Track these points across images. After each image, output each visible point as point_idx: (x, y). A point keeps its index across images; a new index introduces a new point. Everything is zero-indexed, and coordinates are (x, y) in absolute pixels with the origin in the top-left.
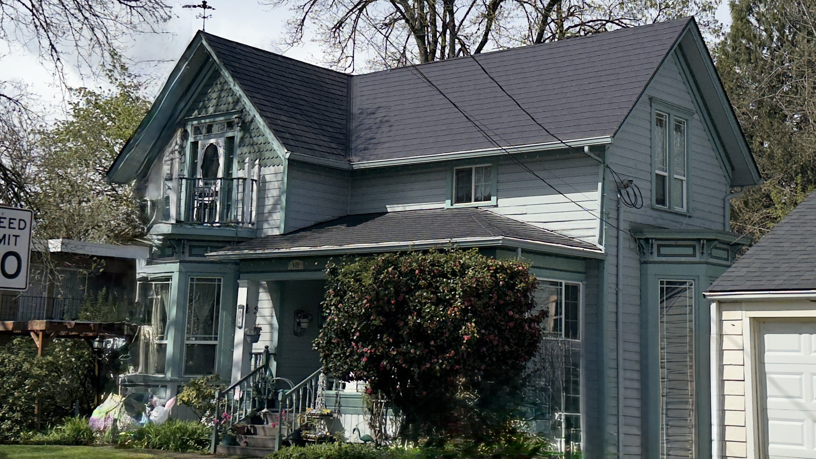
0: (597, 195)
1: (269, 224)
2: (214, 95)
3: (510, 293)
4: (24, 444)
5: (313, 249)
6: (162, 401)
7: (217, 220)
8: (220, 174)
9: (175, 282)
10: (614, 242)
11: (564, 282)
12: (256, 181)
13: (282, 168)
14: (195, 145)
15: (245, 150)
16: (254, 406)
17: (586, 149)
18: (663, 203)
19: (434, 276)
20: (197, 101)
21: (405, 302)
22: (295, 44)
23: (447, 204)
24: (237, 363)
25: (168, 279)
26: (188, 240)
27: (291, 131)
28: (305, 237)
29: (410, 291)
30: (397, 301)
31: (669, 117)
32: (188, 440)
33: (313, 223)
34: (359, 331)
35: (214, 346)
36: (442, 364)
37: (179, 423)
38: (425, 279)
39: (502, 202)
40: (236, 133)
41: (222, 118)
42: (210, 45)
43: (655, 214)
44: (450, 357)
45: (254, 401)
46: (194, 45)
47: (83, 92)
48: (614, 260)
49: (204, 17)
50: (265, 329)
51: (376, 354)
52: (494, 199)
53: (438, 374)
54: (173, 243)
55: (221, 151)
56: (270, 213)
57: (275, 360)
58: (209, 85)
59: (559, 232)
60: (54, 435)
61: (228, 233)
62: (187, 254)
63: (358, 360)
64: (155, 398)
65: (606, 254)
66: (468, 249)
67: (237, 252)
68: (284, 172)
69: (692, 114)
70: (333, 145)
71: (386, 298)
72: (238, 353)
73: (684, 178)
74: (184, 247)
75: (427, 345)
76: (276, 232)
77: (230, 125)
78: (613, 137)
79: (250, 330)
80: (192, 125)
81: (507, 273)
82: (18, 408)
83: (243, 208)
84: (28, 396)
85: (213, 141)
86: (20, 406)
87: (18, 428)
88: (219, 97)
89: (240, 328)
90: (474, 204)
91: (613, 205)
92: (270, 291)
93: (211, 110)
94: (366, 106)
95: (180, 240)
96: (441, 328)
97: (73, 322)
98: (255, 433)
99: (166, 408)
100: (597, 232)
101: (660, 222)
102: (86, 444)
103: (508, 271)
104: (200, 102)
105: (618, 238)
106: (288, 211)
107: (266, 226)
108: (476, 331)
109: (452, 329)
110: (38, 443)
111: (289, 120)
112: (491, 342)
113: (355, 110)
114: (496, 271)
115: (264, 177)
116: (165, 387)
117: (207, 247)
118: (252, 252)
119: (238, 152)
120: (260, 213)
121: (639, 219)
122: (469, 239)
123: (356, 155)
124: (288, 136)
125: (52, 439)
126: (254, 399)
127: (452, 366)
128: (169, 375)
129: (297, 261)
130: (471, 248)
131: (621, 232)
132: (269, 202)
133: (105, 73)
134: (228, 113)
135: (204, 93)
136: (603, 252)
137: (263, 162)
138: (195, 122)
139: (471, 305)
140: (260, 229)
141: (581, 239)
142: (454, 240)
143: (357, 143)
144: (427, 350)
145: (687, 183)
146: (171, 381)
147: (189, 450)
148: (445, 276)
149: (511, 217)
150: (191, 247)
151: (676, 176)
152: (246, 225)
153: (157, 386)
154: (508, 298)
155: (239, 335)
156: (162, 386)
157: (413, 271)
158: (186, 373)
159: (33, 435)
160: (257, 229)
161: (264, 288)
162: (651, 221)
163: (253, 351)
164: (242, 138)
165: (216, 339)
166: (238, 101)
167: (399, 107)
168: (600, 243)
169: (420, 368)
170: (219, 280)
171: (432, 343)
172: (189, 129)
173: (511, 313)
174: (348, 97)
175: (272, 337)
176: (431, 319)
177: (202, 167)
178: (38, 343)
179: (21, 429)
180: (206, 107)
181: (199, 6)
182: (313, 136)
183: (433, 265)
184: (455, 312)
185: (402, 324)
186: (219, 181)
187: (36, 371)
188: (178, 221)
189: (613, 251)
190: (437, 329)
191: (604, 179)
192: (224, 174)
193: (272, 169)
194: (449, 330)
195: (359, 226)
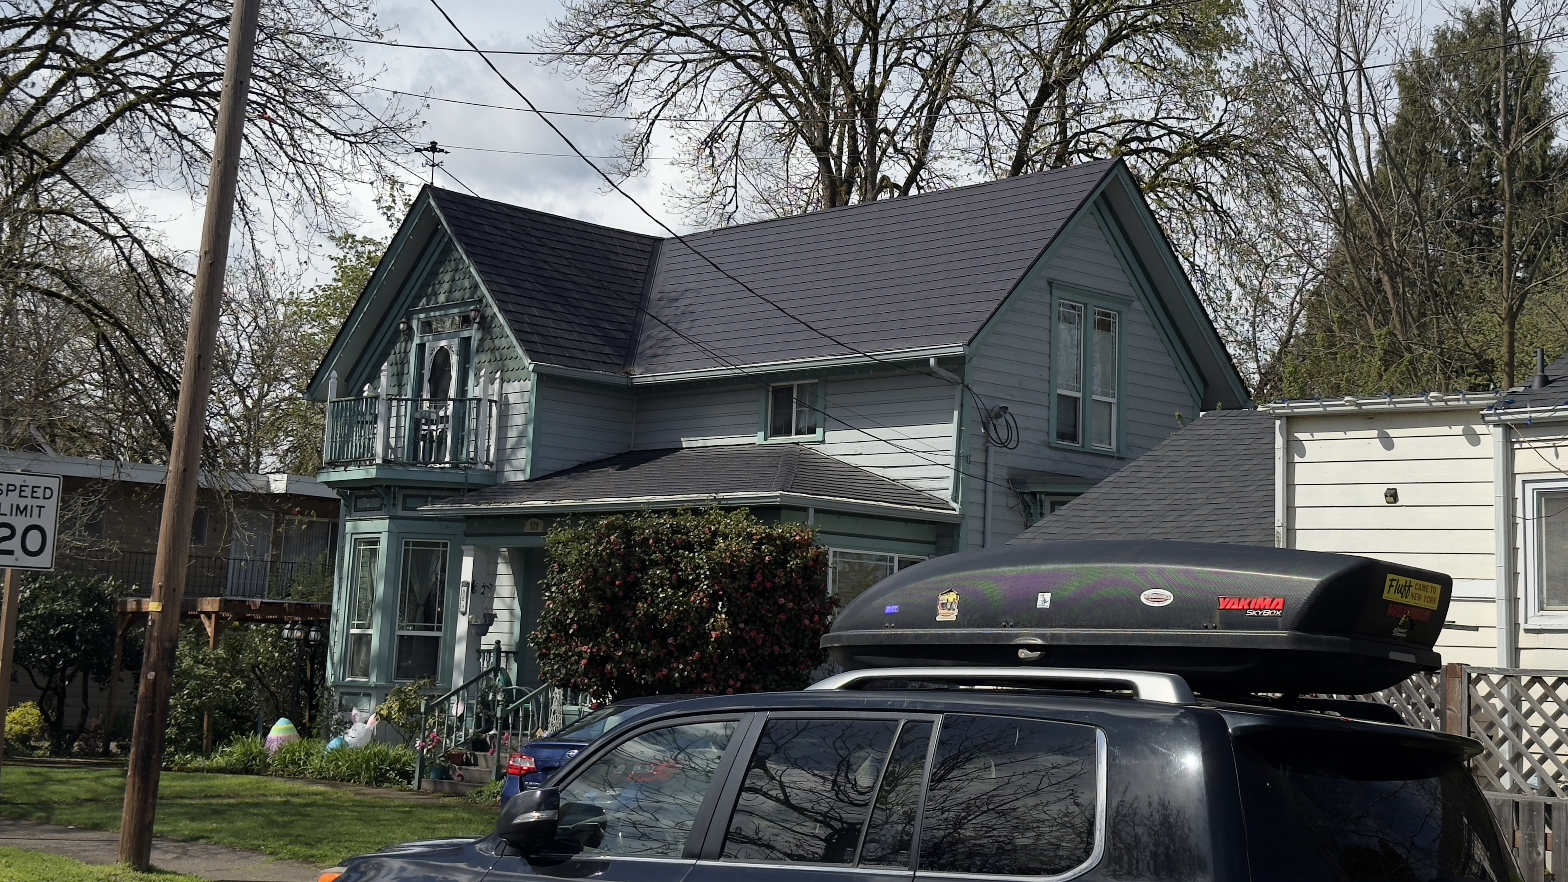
0: (951, 428)
1: (511, 465)
2: (447, 277)
3: (780, 572)
4: (178, 770)
5: (550, 504)
6: (364, 715)
7: (447, 459)
8: (452, 393)
9: (383, 547)
10: (979, 498)
11: (896, 557)
12: (495, 402)
13: (529, 384)
14: (421, 347)
15: (484, 357)
16: (478, 725)
17: (932, 361)
18: (1073, 438)
19: (676, 548)
20: (425, 286)
21: (637, 582)
22: (633, 173)
23: (758, 439)
24: (459, 664)
25: (376, 542)
26: (401, 487)
27: (542, 331)
28: (555, 484)
29: (644, 569)
30: (625, 582)
31: (1086, 308)
32: (388, 771)
33: (576, 464)
34: (578, 622)
35: (437, 639)
36: (683, 670)
37: (380, 747)
38: (662, 552)
39: (830, 436)
40: (473, 332)
41: (456, 311)
42: (439, 207)
43: (1057, 455)
44: (693, 661)
45: (478, 719)
46: (419, 205)
47: (350, 240)
48: (977, 525)
49: (433, 166)
50: (503, 615)
51: (599, 655)
52: (819, 431)
53: (678, 685)
54: (380, 490)
55: (454, 359)
56: (514, 449)
57: (516, 661)
58: (440, 262)
59: (903, 482)
60: (218, 760)
61: (457, 477)
62: (400, 507)
63: (577, 662)
64: (355, 711)
65: (962, 516)
66: (735, 508)
67: (456, 506)
68: (531, 391)
69: (1127, 302)
70: (607, 350)
71: (608, 578)
72: (460, 651)
73: (1114, 401)
74: (394, 497)
75: (664, 644)
76: (520, 477)
77: (466, 321)
78: (968, 345)
79: (477, 617)
80: (419, 319)
81: (776, 546)
82: (173, 722)
83: (476, 441)
84: (188, 704)
85: (443, 343)
86: (176, 719)
87: (172, 749)
88: (453, 280)
89: (464, 614)
90: (794, 438)
91: (979, 443)
92: (511, 562)
93: (442, 298)
94: (671, 288)
95: (388, 487)
96: (680, 620)
97: (258, 601)
98: (476, 764)
99: (367, 726)
100: (950, 484)
101: (1065, 468)
102: (258, 774)
103: (778, 542)
104: (429, 286)
105: (985, 491)
106: (536, 447)
107: (507, 468)
108: (727, 625)
109: (696, 622)
110: (197, 770)
111: (542, 314)
112: (753, 641)
113: (654, 295)
114: (760, 542)
115: (506, 397)
116: (368, 695)
117: (426, 497)
118: (474, 507)
119: (476, 360)
120: (500, 449)
121: (1026, 463)
122: (741, 494)
123: (639, 366)
124: (536, 338)
125: (215, 765)
126: (478, 714)
127: (698, 674)
128: (373, 679)
129: (536, 520)
130: (739, 508)
131: (989, 484)
132: (513, 433)
133: (381, 211)
134: (463, 303)
135: (434, 274)
136: (957, 513)
137: (507, 375)
138: (422, 316)
139: (722, 589)
140: (500, 472)
141: (931, 493)
142: (721, 495)
143: (645, 346)
144: (665, 651)
145: (1118, 408)
146: (376, 687)
147: (386, 785)
148: (690, 547)
149: (841, 458)
150: (405, 496)
151: (1095, 397)
152: (479, 466)
153: (358, 694)
154: (776, 580)
155: (462, 625)
156: (365, 695)
157: (646, 540)
158: (398, 676)
159: (192, 760)
160: (497, 472)
161: (504, 558)
162: (1048, 466)
163: (483, 647)
164: (482, 340)
165: (439, 629)
166: (476, 287)
167: (711, 291)
168: (955, 500)
169: (654, 676)
170: (445, 545)
171: (670, 640)
172: (415, 324)
173: (782, 601)
174: (648, 274)
175: (512, 627)
176: (668, 607)
177: (430, 381)
178: (210, 630)
179: (176, 750)
180: (436, 294)
181: (426, 149)
182: (576, 336)
183: (675, 532)
184: (702, 599)
185: (630, 614)
186: (451, 403)
187: (201, 670)
188: (386, 461)
189: (977, 511)
190: (676, 621)
191: (962, 405)
192: (457, 393)
193: (516, 386)
194: (692, 623)
195: (633, 469)
